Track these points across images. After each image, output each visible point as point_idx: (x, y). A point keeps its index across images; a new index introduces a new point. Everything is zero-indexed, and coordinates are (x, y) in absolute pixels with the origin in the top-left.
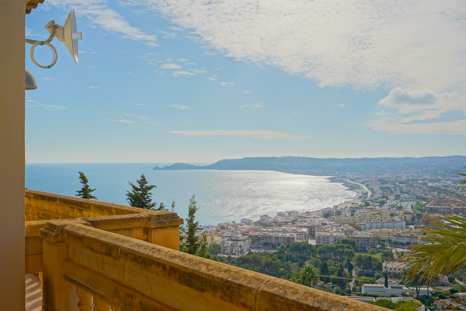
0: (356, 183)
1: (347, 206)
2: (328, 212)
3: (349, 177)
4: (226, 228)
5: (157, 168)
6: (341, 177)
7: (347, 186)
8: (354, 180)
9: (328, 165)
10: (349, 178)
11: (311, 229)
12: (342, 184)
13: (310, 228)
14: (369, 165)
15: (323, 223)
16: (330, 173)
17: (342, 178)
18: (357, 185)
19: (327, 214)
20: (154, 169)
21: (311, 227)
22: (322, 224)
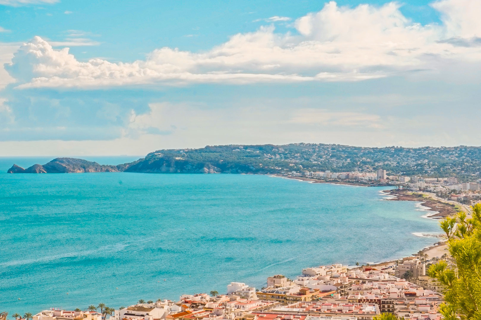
0: (451, 202)
1: (445, 254)
2: (410, 267)
3: (435, 189)
4: (200, 307)
5: (15, 170)
6: (418, 189)
7: (433, 209)
8: (446, 194)
9: (386, 163)
10: (435, 191)
11: (384, 307)
12: (423, 205)
13: (380, 304)
14: (472, 163)
15: (407, 292)
16: (393, 180)
17: (420, 190)
18: (453, 206)
19: (407, 272)
20: (9, 172)
21: (384, 303)
22: (406, 294)
